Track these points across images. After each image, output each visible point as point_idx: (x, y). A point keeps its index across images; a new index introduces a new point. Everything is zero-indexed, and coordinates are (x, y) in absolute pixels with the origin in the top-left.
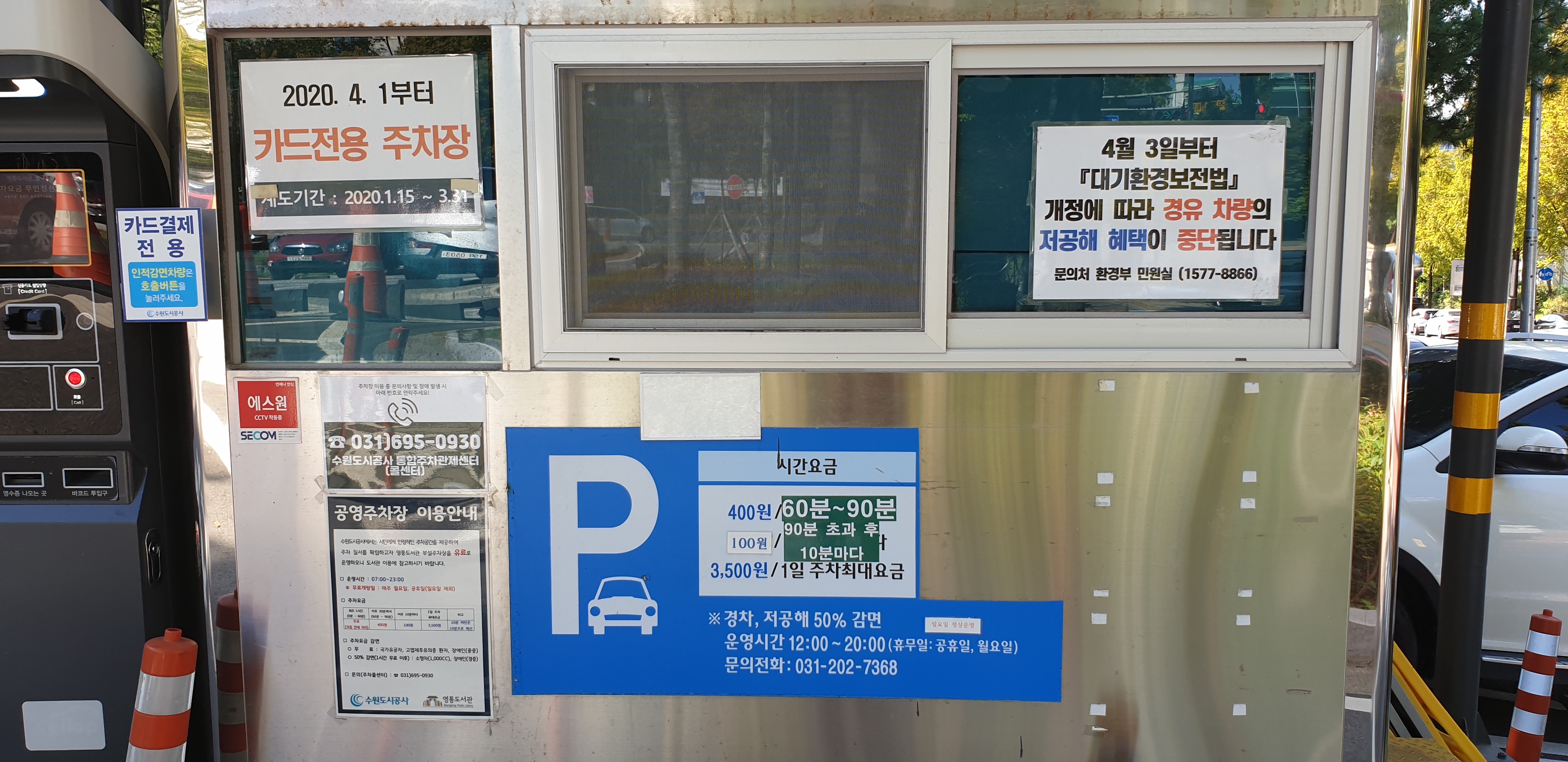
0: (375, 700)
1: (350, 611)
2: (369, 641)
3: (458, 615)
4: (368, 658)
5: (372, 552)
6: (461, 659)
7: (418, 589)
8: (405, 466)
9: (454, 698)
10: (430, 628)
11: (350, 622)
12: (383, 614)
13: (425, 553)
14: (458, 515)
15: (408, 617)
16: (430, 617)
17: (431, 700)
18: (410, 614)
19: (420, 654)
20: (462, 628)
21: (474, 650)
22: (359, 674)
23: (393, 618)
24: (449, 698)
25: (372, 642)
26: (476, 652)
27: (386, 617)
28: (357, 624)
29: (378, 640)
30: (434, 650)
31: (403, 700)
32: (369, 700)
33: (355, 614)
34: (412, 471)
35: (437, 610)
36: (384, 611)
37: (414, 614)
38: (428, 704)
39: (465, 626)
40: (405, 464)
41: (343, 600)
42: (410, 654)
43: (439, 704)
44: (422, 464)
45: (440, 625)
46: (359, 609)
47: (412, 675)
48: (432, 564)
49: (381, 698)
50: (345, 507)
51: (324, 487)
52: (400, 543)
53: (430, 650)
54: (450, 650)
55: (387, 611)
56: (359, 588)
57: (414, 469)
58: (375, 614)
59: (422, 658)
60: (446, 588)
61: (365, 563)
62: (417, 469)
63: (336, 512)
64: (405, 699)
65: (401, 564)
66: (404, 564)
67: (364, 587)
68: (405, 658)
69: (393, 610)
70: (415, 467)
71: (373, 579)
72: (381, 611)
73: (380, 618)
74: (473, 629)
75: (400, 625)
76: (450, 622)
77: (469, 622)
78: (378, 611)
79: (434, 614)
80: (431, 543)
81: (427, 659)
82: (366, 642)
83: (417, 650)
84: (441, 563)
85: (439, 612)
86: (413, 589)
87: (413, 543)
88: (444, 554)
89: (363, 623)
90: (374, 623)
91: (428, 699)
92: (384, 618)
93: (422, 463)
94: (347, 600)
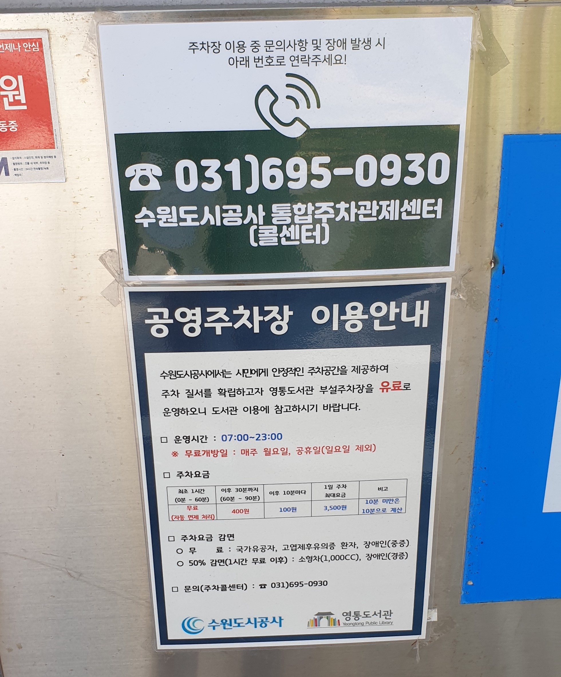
0: (224, 624)
1: (181, 492)
2: (216, 538)
3: (379, 489)
4: (214, 563)
5: (222, 392)
6: (378, 556)
7: (308, 450)
8: (288, 226)
9: (362, 614)
10: (326, 513)
11: (182, 510)
12: (242, 495)
13: (323, 389)
14: (392, 318)
15: (289, 497)
16: (327, 495)
17: (321, 618)
18: (292, 493)
19: (306, 553)
20: (384, 510)
21: (402, 543)
22: (197, 588)
23: (261, 500)
24: (353, 614)
25: (222, 538)
26: (406, 545)
27: (247, 498)
28: (193, 513)
29: (232, 536)
30: (332, 546)
31: (274, 620)
32: (214, 624)
33: (190, 497)
34: (304, 234)
35: (341, 484)
36: (244, 490)
37: (299, 492)
38: (316, 623)
39: (389, 507)
40: (289, 221)
41: (167, 475)
42: (289, 554)
43: (336, 623)
44: (324, 220)
45: (344, 507)
46: (198, 488)
47: (290, 585)
48: (336, 408)
49: (235, 620)
50: (166, 312)
51: (121, 273)
52: (277, 374)
53: (325, 546)
54: (361, 544)
55: (250, 489)
56: (197, 453)
57: (307, 230)
58: (227, 495)
59: (310, 559)
60: (360, 448)
61: (209, 411)
62: (314, 230)
63: (147, 321)
64: (278, 620)
65: (279, 410)
66: (284, 410)
67: (207, 453)
68: (281, 560)
69: (260, 488)
70: (311, 227)
71: (224, 438)
72: (238, 490)
73: (236, 500)
74: (403, 511)
75: (273, 509)
76: (363, 502)
77: (397, 500)
78: (233, 489)
79: (335, 491)
80: (335, 372)
81: (319, 559)
82: (210, 538)
83: (302, 547)
84: (353, 406)
85: (345, 486)
86: (299, 452)
87: (300, 373)
88: (361, 391)
89: (203, 509)
90: (225, 509)
91: (316, 617)
92: (244, 500)
93: (324, 218)
94: (174, 474)
